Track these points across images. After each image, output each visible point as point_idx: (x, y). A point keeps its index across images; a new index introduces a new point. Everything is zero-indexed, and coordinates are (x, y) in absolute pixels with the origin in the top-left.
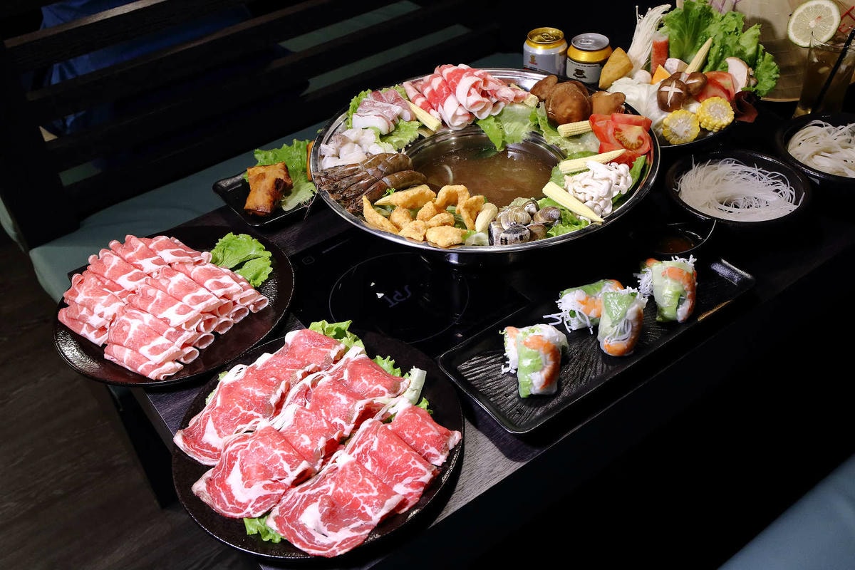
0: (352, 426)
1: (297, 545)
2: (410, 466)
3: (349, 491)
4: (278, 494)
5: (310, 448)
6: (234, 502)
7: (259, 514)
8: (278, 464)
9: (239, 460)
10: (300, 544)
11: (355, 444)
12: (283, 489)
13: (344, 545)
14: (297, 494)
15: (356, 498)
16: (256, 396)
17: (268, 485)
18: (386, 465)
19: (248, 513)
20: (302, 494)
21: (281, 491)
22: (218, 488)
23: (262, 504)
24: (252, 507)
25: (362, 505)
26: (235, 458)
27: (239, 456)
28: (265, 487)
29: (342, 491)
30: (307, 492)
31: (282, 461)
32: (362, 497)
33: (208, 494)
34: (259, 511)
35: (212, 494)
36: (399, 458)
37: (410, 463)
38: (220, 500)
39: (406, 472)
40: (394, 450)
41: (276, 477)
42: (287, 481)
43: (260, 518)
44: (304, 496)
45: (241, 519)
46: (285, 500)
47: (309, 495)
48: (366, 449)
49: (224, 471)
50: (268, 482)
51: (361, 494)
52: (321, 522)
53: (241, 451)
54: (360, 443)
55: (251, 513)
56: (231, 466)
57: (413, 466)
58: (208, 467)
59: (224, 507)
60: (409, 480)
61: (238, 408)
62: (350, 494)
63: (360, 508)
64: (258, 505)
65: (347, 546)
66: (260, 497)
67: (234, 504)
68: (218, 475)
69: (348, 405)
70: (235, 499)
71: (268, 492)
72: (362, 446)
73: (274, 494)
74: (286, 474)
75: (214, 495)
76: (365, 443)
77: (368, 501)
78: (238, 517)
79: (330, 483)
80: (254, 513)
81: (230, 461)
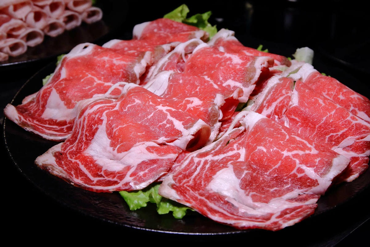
0: (252, 87)
1: (216, 218)
2: (349, 122)
3: (275, 149)
4: (169, 159)
5: (202, 109)
6: (102, 173)
7: (144, 185)
8: (165, 122)
9: (105, 122)
10: (220, 216)
11: (262, 104)
12: (175, 153)
13: (288, 216)
14: (196, 160)
15: (288, 157)
16: (114, 64)
17: (153, 147)
18: (314, 124)
19: (127, 184)
20: (203, 160)
21: (173, 156)
22: (73, 161)
23: (146, 171)
24: (131, 176)
25: (298, 165)
26: (100, 121)
27: (104, 117)
28: (149, 149)
29: (265, 150)
30: (209, 158)
31: (169, 117)
32: (296, 156)
33: (60, 168)
34: (144, 181)
35: (65, 168)
36: (333, 112)
37: (349, 118)
38: (79, 173)
39: (346, 129)
40: (323, 104)
41: (162, 139)
42: (181, 143)
43: (144, 190)
44: (206, 163)
45: (116, 193)
46: (178, 168)
47: (213, 162)
48: (281, 108)
49: (81, 141)
50: (152, 144)
51: (295, 152)
52: (243, 191)
53: (106, 111)
54: (270, 103)
55: (132, 184)
56: (92, 133)
57: (354, 122)
58: (55, 143)
59: (88, 180)
60: (350, 140)
61: (92, 78)
62: (278, 153)
63: (294, 171)
64: (141, 173)
65: (293, 217)
66: (143, 162)
67: (101, 176)
68: (72, 148)
69: (243, 64)
70: (104, 169)
71: (154, 156)
72: (274, 105)
73: (162, 160)
74: (178, 133)
75: (70, 169)
76: (279, 101)
77: (307, 160)
78: (111, 190)
79: (238, 149)
80: (135, 184)
81: (90, 126)
